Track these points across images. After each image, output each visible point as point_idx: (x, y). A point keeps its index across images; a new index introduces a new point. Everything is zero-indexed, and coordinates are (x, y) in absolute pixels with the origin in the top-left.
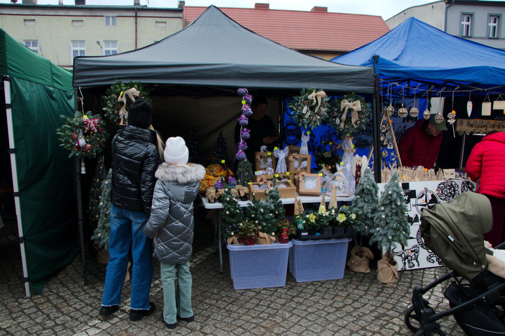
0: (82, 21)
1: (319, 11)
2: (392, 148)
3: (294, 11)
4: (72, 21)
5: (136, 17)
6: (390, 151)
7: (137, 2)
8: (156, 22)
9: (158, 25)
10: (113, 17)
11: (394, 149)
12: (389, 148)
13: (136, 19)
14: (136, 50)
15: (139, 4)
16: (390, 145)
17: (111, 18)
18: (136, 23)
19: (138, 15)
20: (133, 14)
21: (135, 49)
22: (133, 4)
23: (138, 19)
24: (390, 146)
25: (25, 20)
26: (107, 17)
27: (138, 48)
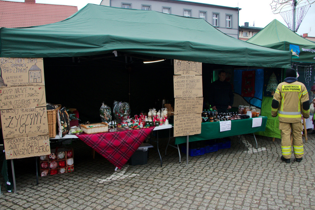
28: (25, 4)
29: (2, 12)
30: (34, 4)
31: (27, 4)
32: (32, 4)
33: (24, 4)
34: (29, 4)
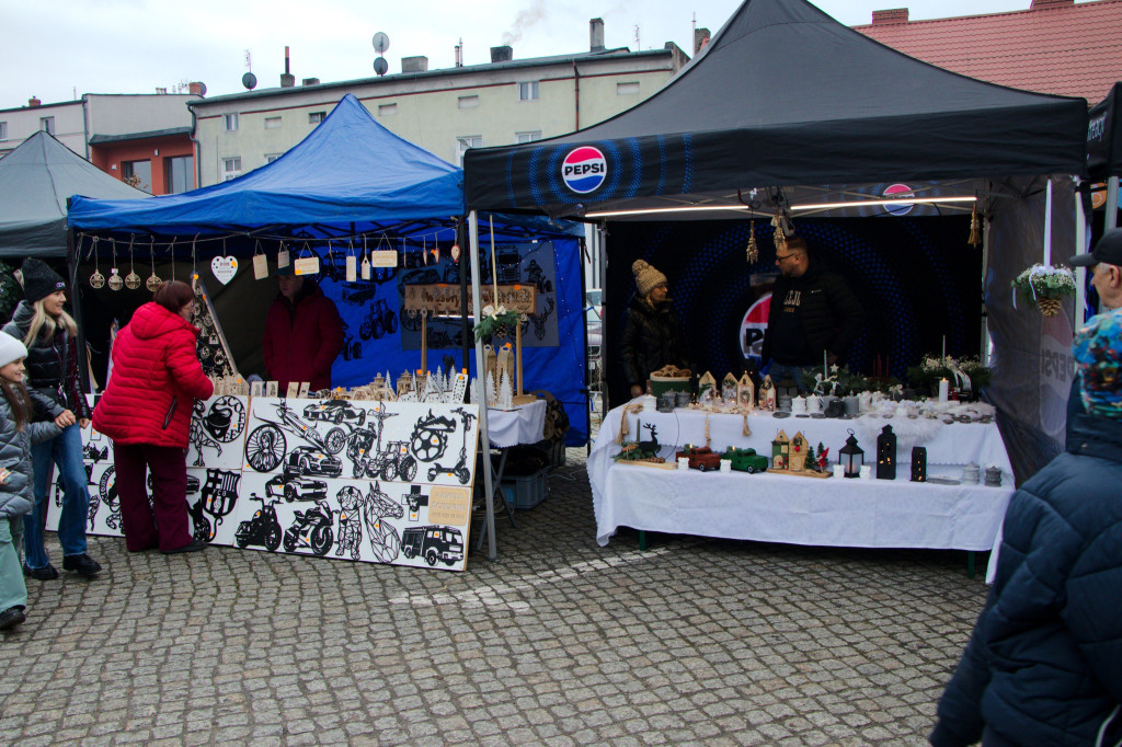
0: (476, 96)
1: (1053, 5)
2: (217, 343)
3: (973, 18)
4: (460, 99)
5: (577, 77)
6: (214, 348)
7: (596, 45)
8: (618, 84)
9: (623, 90)
10: (534, 83)
11: (220, 346)
12: (211, 342)
13: (577, 83)
14: (578, 132)
15: (601, 47)
16: (214, 337)
17: (530, 86)
18: (577, 90)
19: (581, 73)
20: (571, 73)
21: (574, 130)
22: (589, 50)
23: (582, 81)
24: (214, 339)
25: (380, 107)
26: (522, 84)
27: (580, 128)
28: (1037, 14)
29: (966, 57)
30: (1071, 10)
31: (1044, 13)
32: (1063, 10)
33: (1031, 14)
34: (1050, 12)
